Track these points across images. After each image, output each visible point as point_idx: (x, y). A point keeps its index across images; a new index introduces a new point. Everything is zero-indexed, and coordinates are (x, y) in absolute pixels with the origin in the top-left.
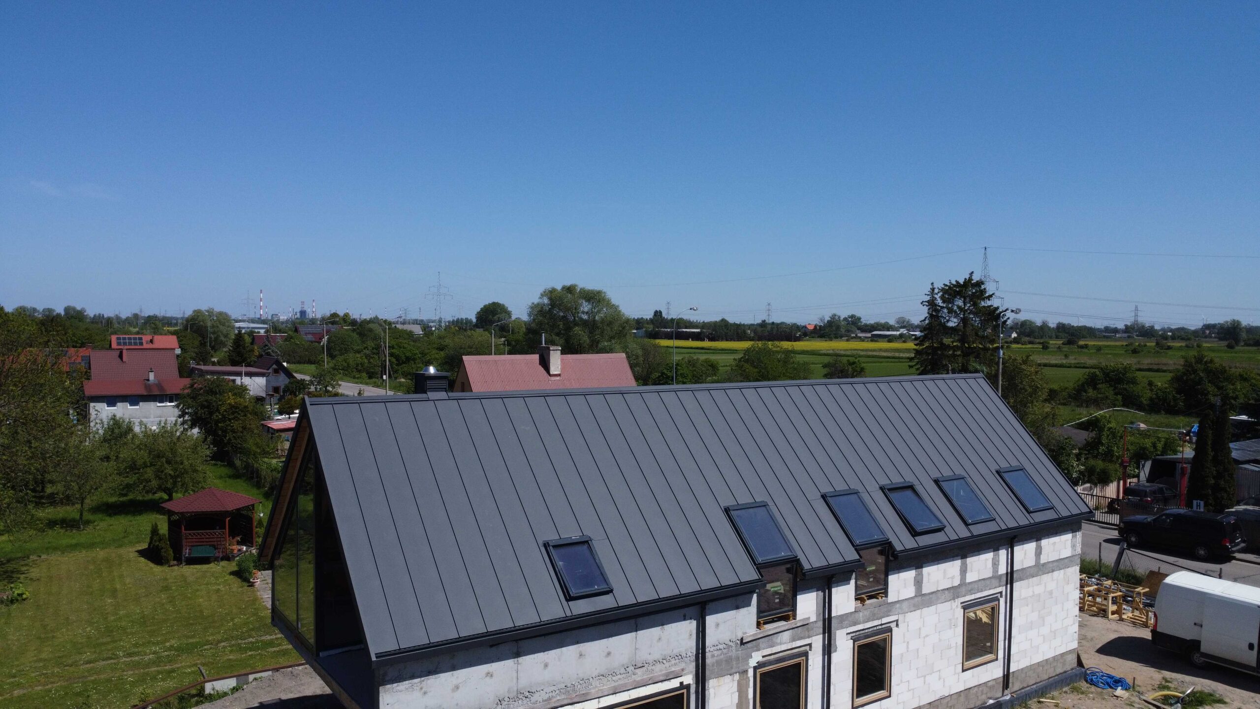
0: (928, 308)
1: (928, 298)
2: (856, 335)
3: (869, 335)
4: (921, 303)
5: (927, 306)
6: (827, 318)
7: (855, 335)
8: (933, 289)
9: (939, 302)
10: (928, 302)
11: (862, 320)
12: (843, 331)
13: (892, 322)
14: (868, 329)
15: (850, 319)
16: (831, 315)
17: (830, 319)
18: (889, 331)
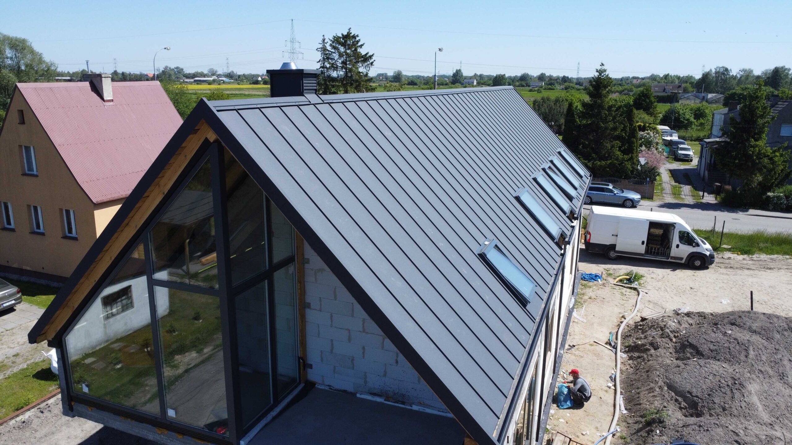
0: (321, 53)
1: (321, 46)
2: (184, 81)
3: (192, 80)
4: (317, 50)
5: (320, 51)
6: (162, 69)
7: (182, 81)
8: (324, 40)
9: (329, 48)
10: (321, 48)
11: (184, 70)
12: (173, 77)
13: (206, 72)
14: (191, 76)
15: (176, 70)
16: (164, 67)
17: (164, 69)
18: (205, 77)
